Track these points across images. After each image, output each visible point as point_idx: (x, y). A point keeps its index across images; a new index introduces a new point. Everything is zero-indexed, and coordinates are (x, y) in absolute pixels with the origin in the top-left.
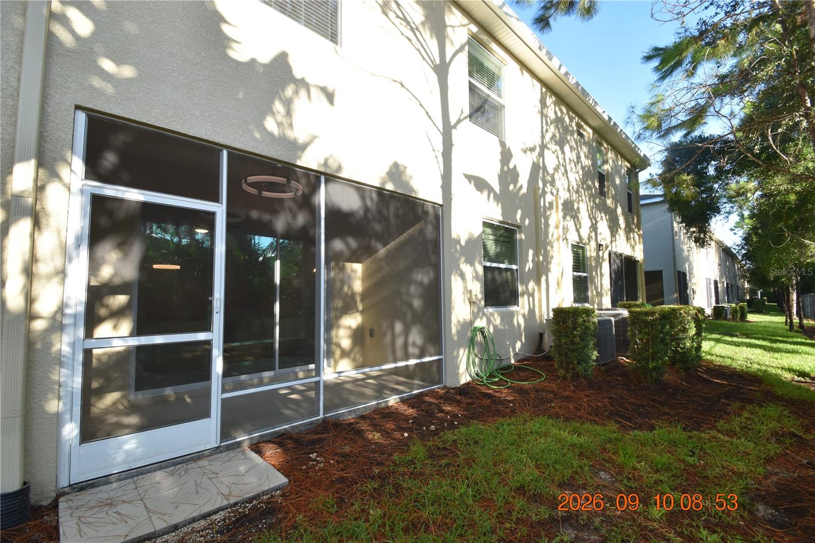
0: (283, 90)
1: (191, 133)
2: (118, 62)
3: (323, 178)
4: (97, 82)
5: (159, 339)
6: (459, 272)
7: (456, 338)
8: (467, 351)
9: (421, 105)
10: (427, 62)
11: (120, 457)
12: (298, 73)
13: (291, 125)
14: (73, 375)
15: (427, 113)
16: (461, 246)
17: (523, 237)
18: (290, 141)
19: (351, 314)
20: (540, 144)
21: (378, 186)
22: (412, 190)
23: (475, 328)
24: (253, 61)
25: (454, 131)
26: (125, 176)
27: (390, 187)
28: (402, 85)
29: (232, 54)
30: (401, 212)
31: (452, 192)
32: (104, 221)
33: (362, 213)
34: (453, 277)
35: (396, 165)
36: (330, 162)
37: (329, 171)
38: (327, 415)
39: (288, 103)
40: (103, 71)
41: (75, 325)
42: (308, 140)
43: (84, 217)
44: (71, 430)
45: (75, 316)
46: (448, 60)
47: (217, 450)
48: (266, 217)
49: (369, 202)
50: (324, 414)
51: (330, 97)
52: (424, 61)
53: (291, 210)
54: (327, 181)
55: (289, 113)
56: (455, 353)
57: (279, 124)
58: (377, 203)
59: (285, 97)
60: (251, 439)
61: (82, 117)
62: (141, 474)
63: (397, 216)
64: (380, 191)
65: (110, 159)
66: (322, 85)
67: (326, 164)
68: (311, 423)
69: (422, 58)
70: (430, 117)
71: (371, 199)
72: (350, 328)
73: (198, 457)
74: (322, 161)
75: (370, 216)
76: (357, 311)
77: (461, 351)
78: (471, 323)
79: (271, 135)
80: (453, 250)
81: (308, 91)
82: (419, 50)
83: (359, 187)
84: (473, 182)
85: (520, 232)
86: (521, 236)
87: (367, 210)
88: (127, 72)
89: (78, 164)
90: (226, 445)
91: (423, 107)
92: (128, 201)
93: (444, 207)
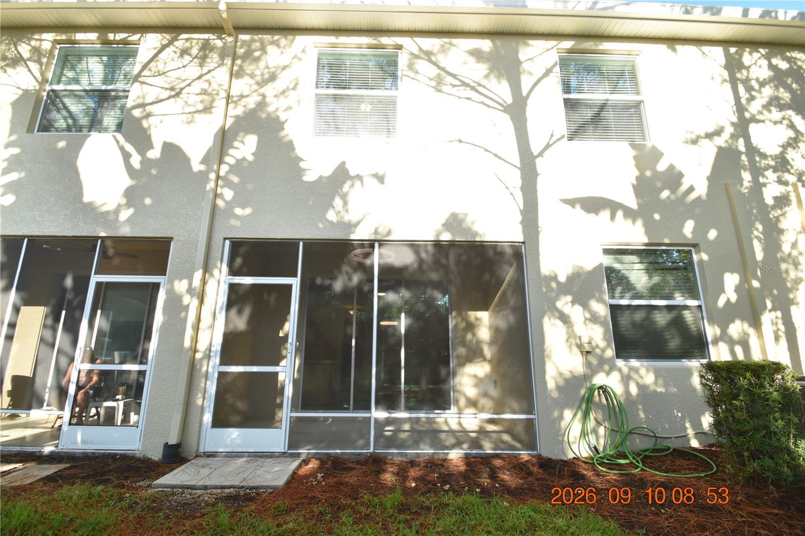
0: (341, 189)
1: (279, 237)
2: (243, 208)
3: (377, 245)
4: (233, 222)
5: (255, 369)
6: (557, 314)
7: (555, 394)
8: (579, 415)
9: (486, 150)
10: (495, 108)
11: (228, 441)
12: (353, 173)
13: (347, 211)
14: (212, 385)
15: (496, 155)
16: (558, 283)
17: (705, 257)
18: (346, 223)
19: (476, 363)
20: (735, 120)
21: (433, 239)
22: (476, 234)
23: (594, 385)
24: (321, 177)
25: (538, 161)
26: (245, 270)
27: (446, 237)
28: (460, 141)
29: (305, 178)
30: (464, 258)
31: (540, 224)
32: (233, 297)
33: (415, 265)
34: (546, 320)
35: (454, 216)
36: (380, 230)
37: (379, 237)
38: (376, 451)
39: (344, 197)
40: (237, 215)
41: (216, 356)
42: (361, 218)
43: (224, 296)
44: (208, 418)
45: (216, 351)
46: (524, 94)
47: (284, 454)
48: (327, 282)
49: (424, 255)
50: (374, 449)
51: (381, 179)
52: (490, 109)
53: (347, 273)
54: (380, 245)
55: (345, 203)
56: (556, 414)
57: (338, 213)
58: (434, 255)
59: (343, 193)
60: (308, 453)
61: (227, 243)
62: (238, 457)
63: (458, 263)
64: (437, 244)
65: (239, 261)
66: (374, 173)
67: (376, 232)
68: (360, 454)
69: (487, 107)
70: (500, 158)
71: (427, 252)
72: (475, 376)
73: (271, 455)
74: (373, 231)
75: (425, 267)
76: (485, 360)
77: (568, 414)
78: (586, 378)
79: (331, 222)
80: (544, 290)
81: (362, 182)
82: (482, 103)
83: (414, 245)
84: (578, 206)
85: (698, 252)
86: (700, 257)
87: (421, 262)
88: (248, 211)
89: (225, 268)
90: (290, 453)
91: (489, 152)
92: (245, 285)
93: (526, 243)
